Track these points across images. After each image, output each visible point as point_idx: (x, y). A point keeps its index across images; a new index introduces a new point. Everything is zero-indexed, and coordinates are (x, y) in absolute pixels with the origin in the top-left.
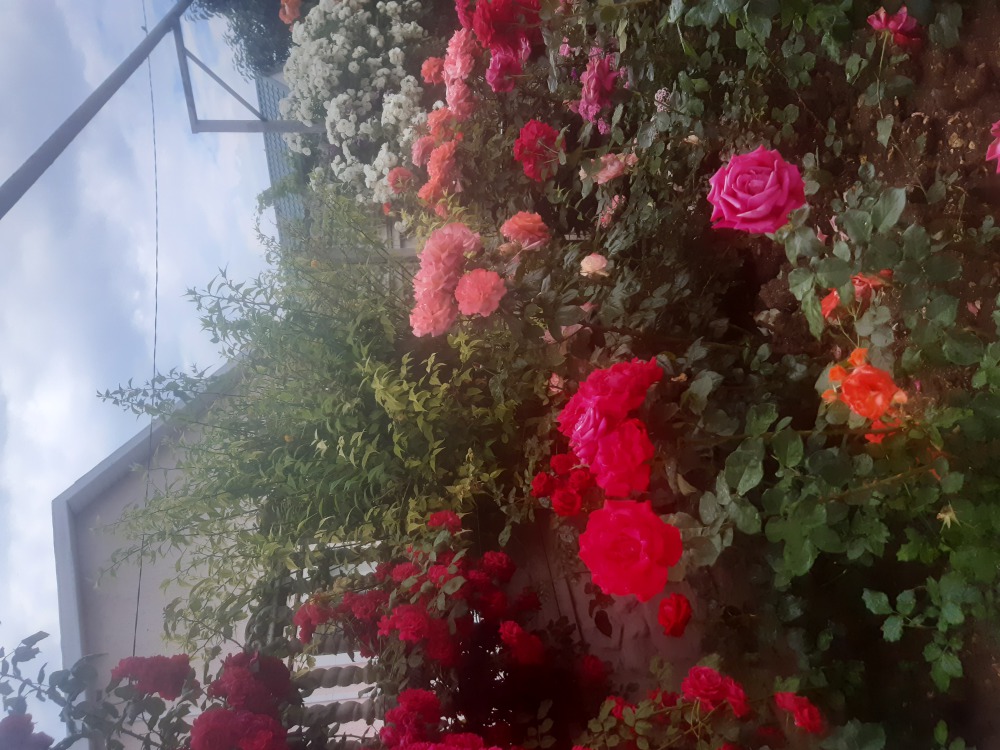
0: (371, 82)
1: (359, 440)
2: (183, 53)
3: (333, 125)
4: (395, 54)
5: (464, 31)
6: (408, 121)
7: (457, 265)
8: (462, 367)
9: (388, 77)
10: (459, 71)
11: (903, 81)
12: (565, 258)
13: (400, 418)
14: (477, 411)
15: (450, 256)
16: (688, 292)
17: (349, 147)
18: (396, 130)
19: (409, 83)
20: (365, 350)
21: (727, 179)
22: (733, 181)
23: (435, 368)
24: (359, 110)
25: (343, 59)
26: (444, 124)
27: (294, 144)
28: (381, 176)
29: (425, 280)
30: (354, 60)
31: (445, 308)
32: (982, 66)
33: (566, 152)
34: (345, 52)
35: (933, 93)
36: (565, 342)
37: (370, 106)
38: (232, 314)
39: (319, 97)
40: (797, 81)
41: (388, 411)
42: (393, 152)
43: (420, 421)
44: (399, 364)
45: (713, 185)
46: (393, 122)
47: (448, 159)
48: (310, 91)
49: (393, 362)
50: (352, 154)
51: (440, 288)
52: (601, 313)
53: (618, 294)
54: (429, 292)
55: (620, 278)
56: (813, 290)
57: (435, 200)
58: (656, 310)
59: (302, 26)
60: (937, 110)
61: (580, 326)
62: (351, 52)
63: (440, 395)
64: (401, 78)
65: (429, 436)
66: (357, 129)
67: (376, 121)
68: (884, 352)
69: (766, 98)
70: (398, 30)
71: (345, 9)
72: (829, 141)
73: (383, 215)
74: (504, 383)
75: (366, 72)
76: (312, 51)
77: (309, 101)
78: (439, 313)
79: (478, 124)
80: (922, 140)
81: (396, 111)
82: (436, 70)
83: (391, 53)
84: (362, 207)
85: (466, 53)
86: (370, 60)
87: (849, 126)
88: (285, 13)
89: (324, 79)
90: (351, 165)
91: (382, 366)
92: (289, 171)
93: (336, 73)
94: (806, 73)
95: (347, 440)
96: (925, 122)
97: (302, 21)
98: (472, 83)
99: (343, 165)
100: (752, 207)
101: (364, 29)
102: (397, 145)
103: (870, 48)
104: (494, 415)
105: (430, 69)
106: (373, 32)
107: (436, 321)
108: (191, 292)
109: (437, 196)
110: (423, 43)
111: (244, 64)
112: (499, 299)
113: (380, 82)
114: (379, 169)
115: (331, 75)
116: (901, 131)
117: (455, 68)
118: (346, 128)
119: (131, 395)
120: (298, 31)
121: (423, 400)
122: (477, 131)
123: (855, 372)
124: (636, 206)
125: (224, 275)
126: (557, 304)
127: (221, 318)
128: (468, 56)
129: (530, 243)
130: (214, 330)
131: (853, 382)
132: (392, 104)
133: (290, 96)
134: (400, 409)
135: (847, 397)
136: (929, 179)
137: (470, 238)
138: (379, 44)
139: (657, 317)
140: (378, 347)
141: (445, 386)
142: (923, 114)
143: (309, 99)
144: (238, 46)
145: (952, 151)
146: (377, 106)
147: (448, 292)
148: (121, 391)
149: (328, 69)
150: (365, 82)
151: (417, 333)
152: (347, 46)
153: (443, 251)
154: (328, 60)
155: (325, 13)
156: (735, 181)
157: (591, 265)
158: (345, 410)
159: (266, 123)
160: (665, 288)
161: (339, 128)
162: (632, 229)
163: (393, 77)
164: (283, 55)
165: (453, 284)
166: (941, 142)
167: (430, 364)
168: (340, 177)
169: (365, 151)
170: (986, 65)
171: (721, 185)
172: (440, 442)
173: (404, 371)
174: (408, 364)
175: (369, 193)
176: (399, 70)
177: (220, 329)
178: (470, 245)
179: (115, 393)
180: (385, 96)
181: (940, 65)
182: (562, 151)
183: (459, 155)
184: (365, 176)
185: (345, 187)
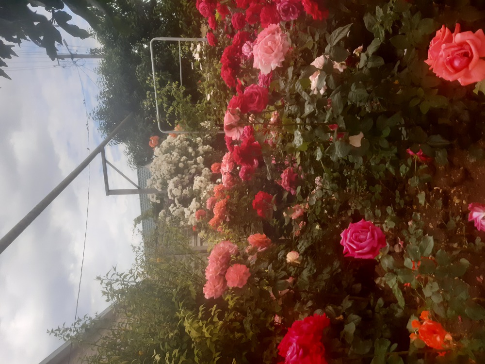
0: (189, 171)
1: (177, 353)
2: (105, 161)
3: (171, 191)
4: (200, 159)
5: (229, 153)
6: (205, 188)
7: (227, 262)
8: (230, 311)
9: (196, 168)
10: (227, 169)
11: (427, 176)
12: (279, 255)
13: (198, 341)
14: (238, 335)
15: (223, 257)
16: (340, 270)
17: (178, 200)
18: (200, 192)
19: (205, 171)
20: (181, 305)
21: (348, 235)
22: (351, 236)
23: (216, 312)
24: (183, 184)
25: (177, 162)
26: (221, 191)
27: (153, 198)
28: (192, 213)
29: (211, 270)
30: (181, 162)
31: (220, 284)
32: (462, 168)
33: (276, 205)
34: (178, 159)
35: (442, 179)
36: (281, 299)
37: (188, 181)
38: (117, 287)
39: (165, 178)
40: (379, 176)
41: (192, 337)
42: (198, 202)
43: (208, 342)
44: (198, 311)
45: (342, 237)
46: (198, 188)
47: (223, 207)
48: (161, 176)
49: (195, 309)
50: (179, 203)
51: (218, 273)
52: (298, 283)
53: (305, 274)
54: (213, 275)
55: (306, 263)
56: (397, 284)
57: (217, 226)
58: (325, 281)
59: (159, 149)
60: (445, 186)
61: (288, 290)
62: (180, 159)
63: (219, 327)
64: (202, 169)
65: (213, 350)
66: (182, 192)
67: (190, 188)
68: (439, 305)
69: (366, 181)
70: (201, 149)
71: (178, 141)
72: (397, 200)
73: (193, 231)
74: (251, 322)
75: (187, 167)
76: (163, 159)
77: (160, 180)
78: (217, 287)
79: (236, 191)
80: (440, 202)
81: (200, 184)
82: (217, 168)
83: (198, 159)
84: (183, 227)
85: (230, 162)
86: (189, 162)
87: (406, 193)
88: (152, 143)
89: (168, 170)
90: (178, 208)
91: (190, 313)
92: (150, 207)
93: (173, 168)
94: (382, 172)
95: (170, 354)
96: (440, 192)
97: (159, 147)
98: (234, 174)
99: (175, 208)
100: (362, 248)
101: (186, 149)
102: (200, 198)
103: (409, 162)
104: (246, 337)
105: (215, 167)
106: (190, 150)
107: (216, 291)
108: (99, 278)
109: (218, 224)
110: (212, 154)
111: (132, 163)
112: (247, 279)
113: (193, 171)
114: (191, 210)
115: (171, 169)
116: (430, 196)
117: (226, 168)
118: (177, 192)
119: (63, 331)
120: (157, 151)
121: (210, 330)
122: (236, 194)
123: (424, 323)
124: (311, 228)
125: (115, 269)
126: (276, 279)
127: (111, 289)
128: (232, 163)
129: (261, 249)
130: (108, 295)
131: (424, 329)
132: (198, 181)
133: (152, 178)
134: (198, 336)
135: (422, 337)
136: (446, 219)
137: (233, 248)
138: (193, 155)
139: (326, 284)
140: (188, 301)
141: (221, 322)
142: (439, 188)
143: (161, 179)
144: (130, 156)
145: (455, 204)
146: (191, 182)
147: (222, 276)
148: (59, 330)
149: (169, 167)
150: (186, 171)
151: (207, 297)
152: (179, 157)
153: (220, 256)
154: (169, 163)
155: (169, 143)
156: (352, 236)
157: (291, 257)
158: (170, 336)
159: (140, 190)
160: (328, 269)
161: (173, 192)
162: (310, 239)
163: (199, 168)
164: (150, 160)
165: (225, 271)
166: (450, 200)
167: (213, 310)
168: (173, 214)
169: (185, 202)
170: (464, 168)
171: (346, 238)
172: (218, 353)
173: (200, 315)
174: (202, 311)
175: (186, 221)
176: (202, 165)
177: (110, 296)
178: (233, 251)
179: (56, 330)
180: (195, 177)
181: (443, 167)
182: (274, 205)
183: (227, 204)
184: (185, 213)
185: (175, 218)
